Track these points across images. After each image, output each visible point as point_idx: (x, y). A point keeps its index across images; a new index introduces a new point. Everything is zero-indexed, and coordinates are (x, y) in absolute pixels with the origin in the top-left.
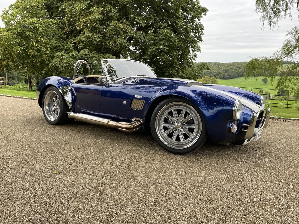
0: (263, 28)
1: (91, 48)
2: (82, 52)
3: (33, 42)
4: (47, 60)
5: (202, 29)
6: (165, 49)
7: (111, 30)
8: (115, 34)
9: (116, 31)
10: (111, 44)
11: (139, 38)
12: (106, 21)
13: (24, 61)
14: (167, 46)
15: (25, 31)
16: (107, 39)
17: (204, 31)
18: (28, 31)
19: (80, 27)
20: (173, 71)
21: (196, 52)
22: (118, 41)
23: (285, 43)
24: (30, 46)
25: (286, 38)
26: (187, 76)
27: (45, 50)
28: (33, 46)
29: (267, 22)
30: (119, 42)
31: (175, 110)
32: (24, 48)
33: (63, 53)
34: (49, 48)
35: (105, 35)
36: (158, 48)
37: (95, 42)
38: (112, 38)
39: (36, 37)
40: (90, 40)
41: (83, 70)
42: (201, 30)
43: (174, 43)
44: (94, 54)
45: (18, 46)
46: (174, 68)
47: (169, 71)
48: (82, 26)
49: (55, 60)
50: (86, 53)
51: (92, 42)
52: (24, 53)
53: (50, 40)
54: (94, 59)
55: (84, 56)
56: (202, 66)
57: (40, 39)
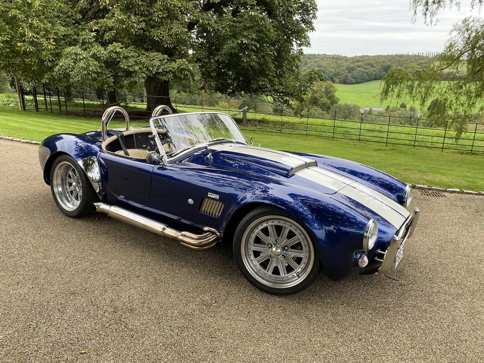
0: (414, 19)
1: (126, 40)
2: (110, 48)
3: (23, 28)
4: (49, 61)
5: (315, 8)
6: (252, 44)
7: (161, 10)
8: (168, 17)
9: (169, 12)
10: (161, 34)
11: (209, 24)
13: (9, 61)
14: (255, 40)
15: (8, 8)
16: (154, 25)
17: (317, 14)
18: (12, 8)
19: (106, 3)
20: (264, 81)
21: (303, 48)
22: (171, 28)
23: (448, 45)
24: (19, 35)
25: (449, 37)
26: (287, 91)
27: (45, 44)
28: (23, 35)
29: (421, 8)
30: (173, 30)
31: (272, 226)
32: (8, 39)
33: (77, 49)
35: (150, 17)
36: (240, 42)
37: (132, 30)
38: (161, 24)
39: (28, 18)
40: (124, 27)
42: (312, 11)
43: (266, 35)
44: (131, 50)
46: (266, 76)
47: (258, 81)
49: (63, 62)
50: (118, 50)
51: (127, 31)
52: (9, 48)
53: (53, 24)
54: (131, 60)
55: (114, 56)
56: (312, 74)
57: (35, 22)
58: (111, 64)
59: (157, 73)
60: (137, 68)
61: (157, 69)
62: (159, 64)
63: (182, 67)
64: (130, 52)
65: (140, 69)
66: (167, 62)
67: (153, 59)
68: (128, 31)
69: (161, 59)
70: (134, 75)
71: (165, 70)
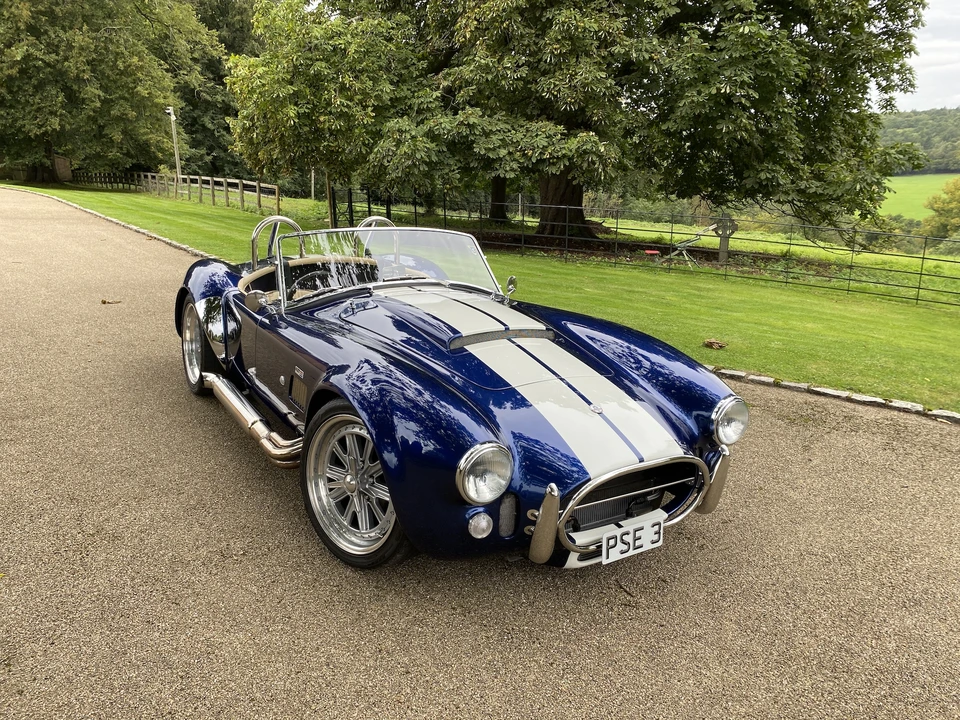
1: (492, 101)
2: (460, 117)
3: (329, 91)
4: (364, 144)
6: (740, 95)
7: (558, 41)
8: (571, 52)
9: (573, 44)
10: (555, 86)
11: (651, 59)
12: (544, 9)
13: (307, 147)
14: (750, 86)
15: (311, 59)
16: (545, 69)
18: (317, 60)
19: (465, 37)
20: (774, 171)
22: (576, 74)
24: (323, 104)
26: (826, 192)
27: (359, 116)
28: (329, 104)
30: (579, 77)
32: (307, 111)
33: (404, 123)
34: (370, 109)
35: (540, 56)
36: (714, 92)
37: (503, 82)
38: (558, 66)
39: (338, 75)
40: (490, 77)
41: (459, 176)
43: (779, 72)
44: (499, 120)
45: (292, 107)
46: (780, 160)
47: (759, 172)
48: (471, 31)
49: (385, 145)
50: (472, 120)
51: (495, 83)
52: (308, 126)
53: (375, 80)
54: (494, 138)
55: (465, 131)
56: (889, 154)
57: (348, 79)
58: (459, 146)
59: (541, 161)
60: (503, 152)
61: (541, 153)
62: (546, 144)
63: (584, 147)
64: (498, 123)
65: (510, 153)
66: (561, 139)
67: (537, 135)
68: (496, 85)
69: (552, 133)
70: (497, 166)
71: (556, 154)
